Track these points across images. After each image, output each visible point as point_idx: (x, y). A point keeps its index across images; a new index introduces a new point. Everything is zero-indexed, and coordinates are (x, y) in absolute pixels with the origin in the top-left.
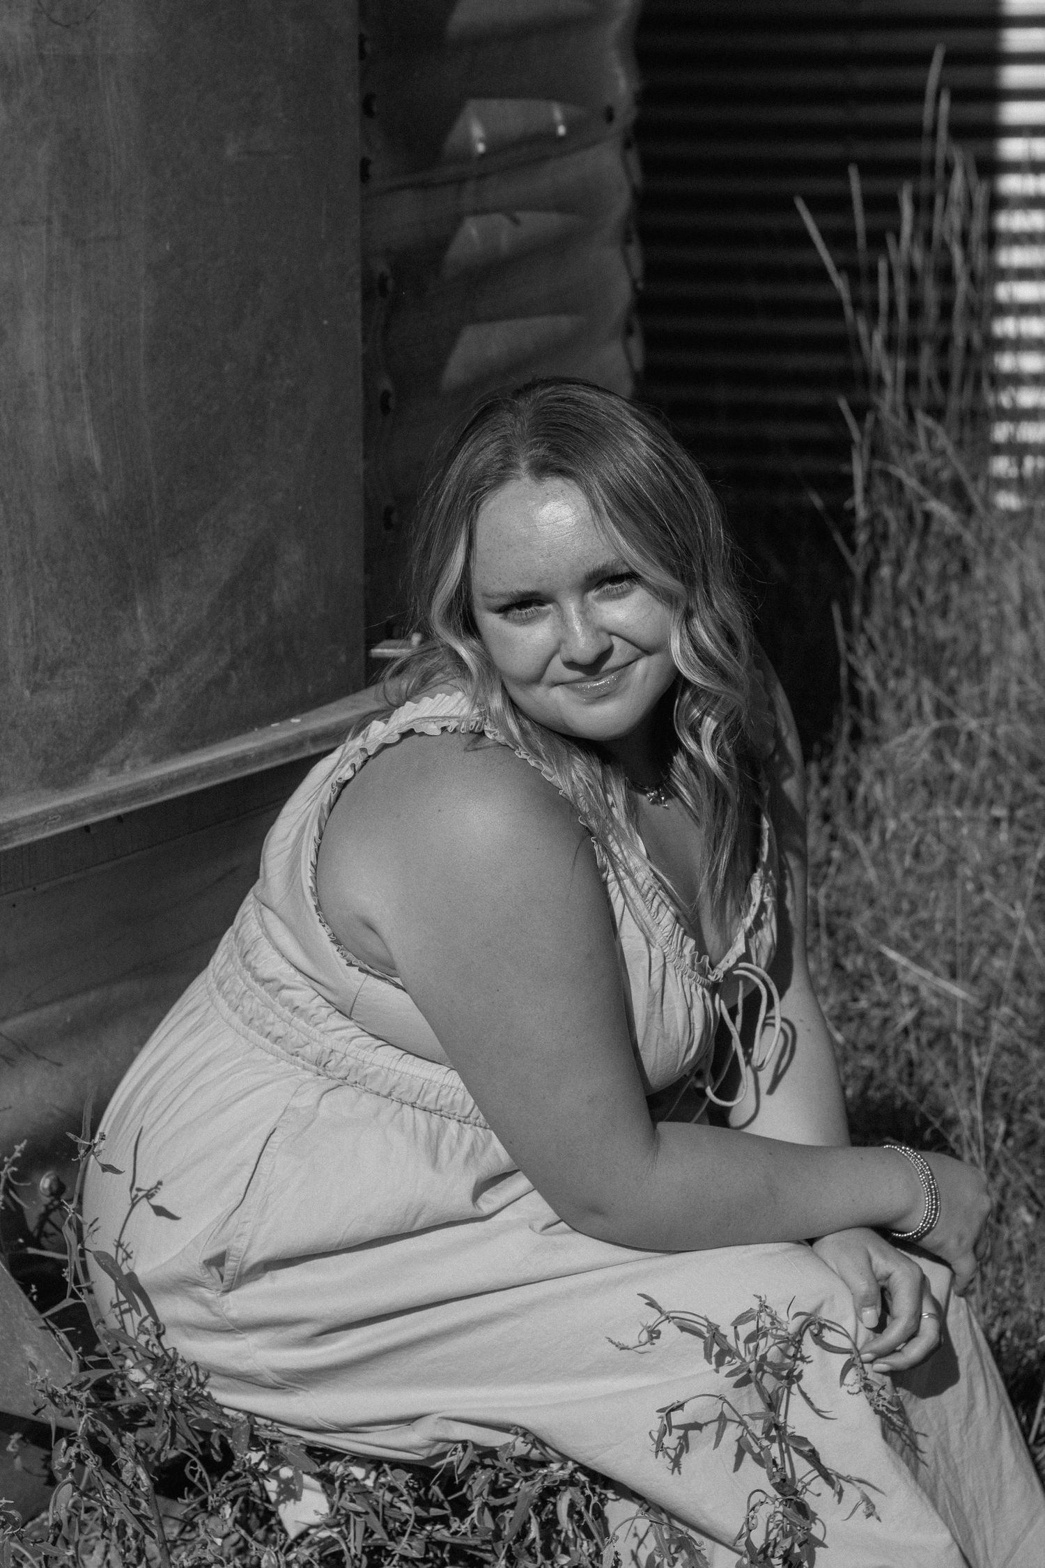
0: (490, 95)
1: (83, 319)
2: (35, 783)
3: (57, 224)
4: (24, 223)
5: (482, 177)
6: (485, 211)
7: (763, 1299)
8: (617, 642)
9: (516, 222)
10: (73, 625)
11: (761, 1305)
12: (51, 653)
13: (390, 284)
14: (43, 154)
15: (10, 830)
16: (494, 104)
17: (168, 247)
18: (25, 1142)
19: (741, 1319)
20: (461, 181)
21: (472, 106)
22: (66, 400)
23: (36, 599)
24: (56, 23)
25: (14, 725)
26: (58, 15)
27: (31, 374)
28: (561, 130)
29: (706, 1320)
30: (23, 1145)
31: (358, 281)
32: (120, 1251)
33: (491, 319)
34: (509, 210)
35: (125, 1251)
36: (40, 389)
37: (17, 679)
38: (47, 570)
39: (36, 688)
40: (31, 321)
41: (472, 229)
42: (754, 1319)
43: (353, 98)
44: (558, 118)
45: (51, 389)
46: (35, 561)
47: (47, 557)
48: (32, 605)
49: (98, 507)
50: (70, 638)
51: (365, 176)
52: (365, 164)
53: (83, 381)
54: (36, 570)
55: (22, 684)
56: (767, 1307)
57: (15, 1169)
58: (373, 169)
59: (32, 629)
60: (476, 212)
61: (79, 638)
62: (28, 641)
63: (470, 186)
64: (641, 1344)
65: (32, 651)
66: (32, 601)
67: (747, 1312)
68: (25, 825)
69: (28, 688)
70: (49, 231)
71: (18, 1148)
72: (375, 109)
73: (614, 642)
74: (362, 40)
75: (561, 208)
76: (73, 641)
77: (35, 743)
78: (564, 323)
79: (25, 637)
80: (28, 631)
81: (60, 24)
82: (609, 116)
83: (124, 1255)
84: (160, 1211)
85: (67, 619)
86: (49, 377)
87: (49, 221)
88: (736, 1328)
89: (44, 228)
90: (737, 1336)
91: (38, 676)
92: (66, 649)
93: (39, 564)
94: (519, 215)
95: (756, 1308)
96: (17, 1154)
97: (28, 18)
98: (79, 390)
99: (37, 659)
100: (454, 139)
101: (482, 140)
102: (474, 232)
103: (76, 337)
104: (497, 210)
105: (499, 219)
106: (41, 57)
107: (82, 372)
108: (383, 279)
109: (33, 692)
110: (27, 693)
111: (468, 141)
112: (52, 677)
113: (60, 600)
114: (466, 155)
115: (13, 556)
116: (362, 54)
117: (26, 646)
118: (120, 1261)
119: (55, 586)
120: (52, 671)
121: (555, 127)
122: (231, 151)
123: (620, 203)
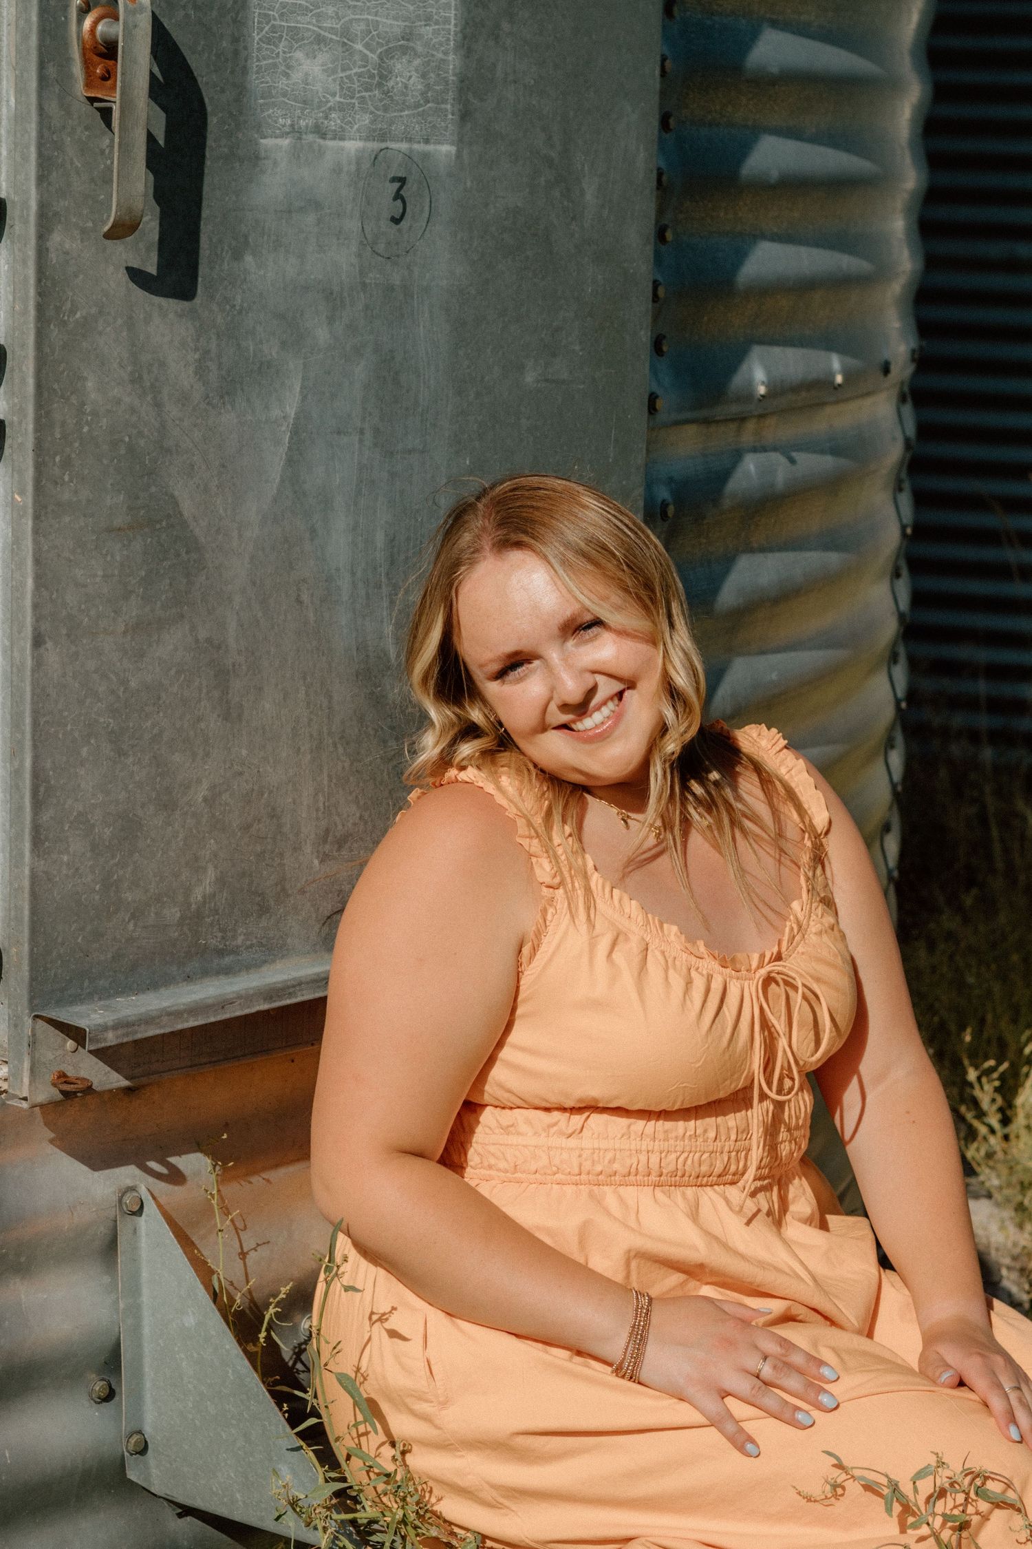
0: (773, 342)
1: (386, 522)
2: (318, 947)
3: (368, 435)
4: (339, 433)
5: (761, 416)
6: (764, 449)
7: (940, 1455)
8: (601, 679)
9: (792, 461)
10: (362, 803)
11: (938, 1462)
12: (340, 827)
13: (671, 510)
14: (361, 371)
15: (294, 986)
16: (777, 350)
17: (468, 462)
18: (291, 1283)
19: (920, 1475)
20: (742, 419)
21: (757, 351)
22: (367, 594)
23: (329, 776)
24: (378, 254)
25: (302, 891)
26: (381, 247)
27: (338, 570)
28: (839, 379)
29: (887, 1476)
30: (288, 1288)
31: (641, 504)
32: (359, 1375)
33: (762, 550)
34: (787, 450)
35: (362, 1375)
36: (344, 583)
37: (308, 849)
38: (341, 750)
39: (324, 858)
40: (340, 522)
41: (751, 465)
42: (931, 1474)
43: (645, 337)
44: (836, 366)
45: (354, 585)
46: (331, 741)
47: (342, 738)
48: (326, 782)
49: (390, 696)
50: (358, 815)
51: (652, 409)
52: (653, 398)
53: (384, 579)
54: (331, 749)
55: (312, 853)
56: (943, 1463)
57: (280, 1310)
58: (659, 404)
59: (324, 804)
60: (755, 450)
61: (366, 815)
62: (320, 814)
63: (751, 426)
64: (826, 1498)
65: (324, 823)
66: (326, 778)
67: (925, 1468)
68: (308, 983)
69: (318, 857)
70: (361, 441)
71: (283, 1290)
72: (665, 348)
73: (597, 679)
74: (656, 285)
75: (836, 451)
76: (361, 817)
77: (321, 909)
78: (833, 559)
79: (317, 810)
80: (321, 805)
81: (383, 257)
82: (886, 369)
83: (362, 1379)
84: (393, 1334)
85: (357, 797)
86: (353, 574)
87: (362, 432)
88: (914, 1483)
89: (357, 438)
90: (916, 1491)
91: (327, 847)
92: (355, 824)
93: (335, 745)
94: (794, 454)
95: (934, 1464)
96: (282, 1296)
97: (354, 249)
98: (380, 587)
99: (327, 831)
100: (738, 380)
101: (763, 383)
102: (752, 467)
103: (380, 538)
104: (775, 449)
105: (777, 458)
106: (364, 285)
107: (383, 570)
108: (664, 505)
109: (321, 862)
110: (316, 862)
111: (750, 383)
112: (339, 850)
113: (351, 778)
114: (747, 396)
115: (311, 736)
116: (655, 298)
117: (318, 819)
118: (358, 1383)
119: (347, 765)
120: (340, 843)
121: (834, 377)
122: (530, 378)
123: (894, 453)
